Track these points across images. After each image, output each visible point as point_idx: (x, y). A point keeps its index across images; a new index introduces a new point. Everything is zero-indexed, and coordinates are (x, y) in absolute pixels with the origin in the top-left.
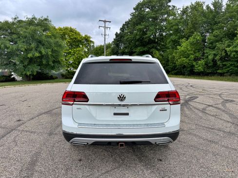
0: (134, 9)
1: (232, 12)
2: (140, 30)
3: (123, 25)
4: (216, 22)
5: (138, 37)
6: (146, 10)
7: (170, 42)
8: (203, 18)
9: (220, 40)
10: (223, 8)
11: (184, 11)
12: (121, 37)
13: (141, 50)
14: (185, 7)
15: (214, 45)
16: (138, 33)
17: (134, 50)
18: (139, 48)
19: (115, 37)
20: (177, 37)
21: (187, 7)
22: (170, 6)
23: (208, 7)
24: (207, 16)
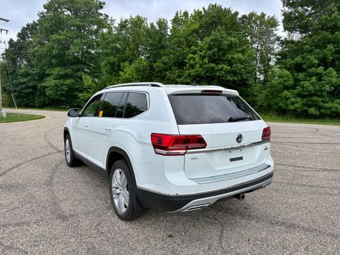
0: (45, 7)
1: (180, 37)
2: (59, 42)
3: (24, 28)
4: (163, 45)
5: (55, 52)
6: (65, 13)
7: (106, 64)
8: (149, 39)
9: (170, 69)
10: (169, 30)
11: (123, 25)
12: (21, 48)
13: (62, 73)
14: (124, 20)
15: (163, 74)
16: (56, 46)
17: (47, 72)
18: (58, 69)
19: (7, 46)
20: (116, 59)
21: (126, 21)
22: (101, 14)
23: (152, 26)
24: (152, 36)
